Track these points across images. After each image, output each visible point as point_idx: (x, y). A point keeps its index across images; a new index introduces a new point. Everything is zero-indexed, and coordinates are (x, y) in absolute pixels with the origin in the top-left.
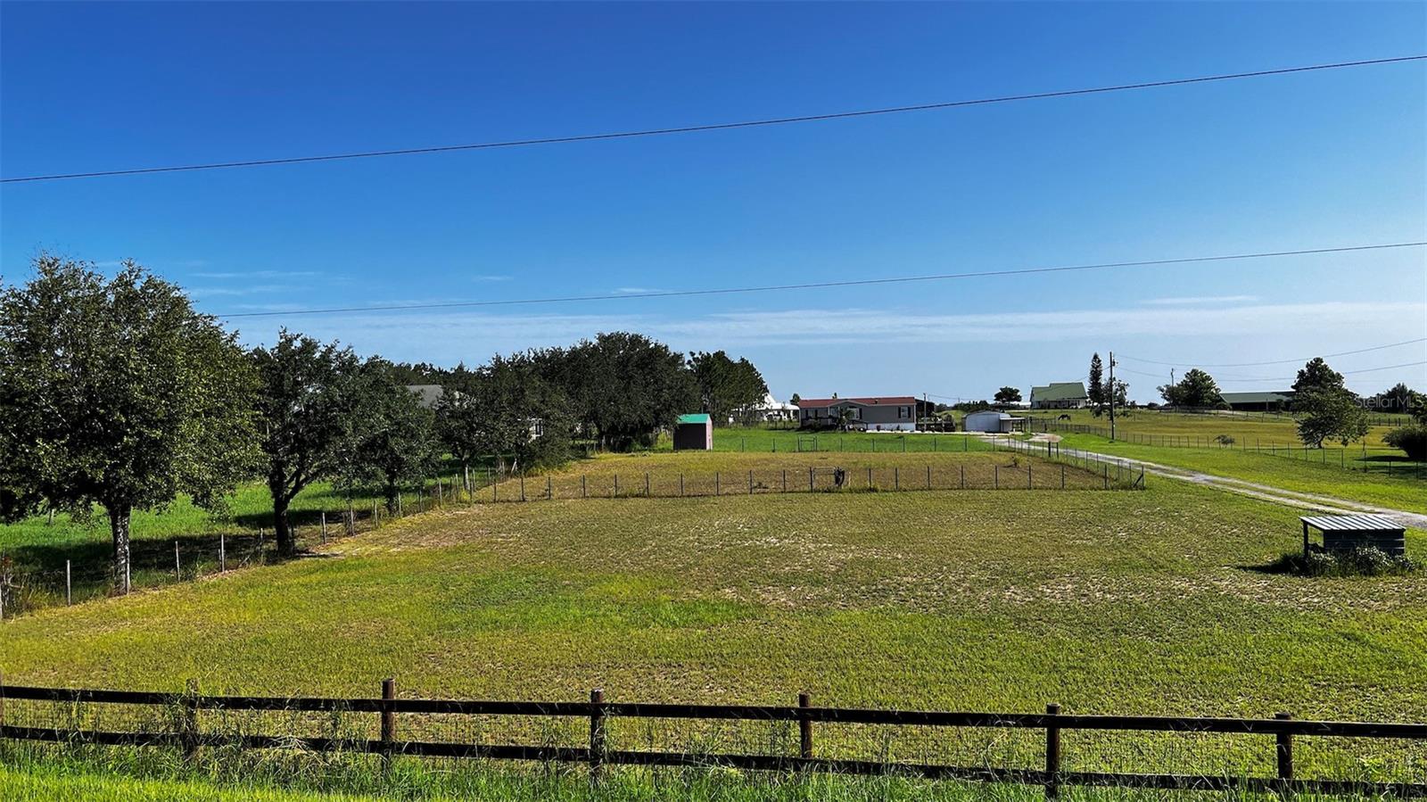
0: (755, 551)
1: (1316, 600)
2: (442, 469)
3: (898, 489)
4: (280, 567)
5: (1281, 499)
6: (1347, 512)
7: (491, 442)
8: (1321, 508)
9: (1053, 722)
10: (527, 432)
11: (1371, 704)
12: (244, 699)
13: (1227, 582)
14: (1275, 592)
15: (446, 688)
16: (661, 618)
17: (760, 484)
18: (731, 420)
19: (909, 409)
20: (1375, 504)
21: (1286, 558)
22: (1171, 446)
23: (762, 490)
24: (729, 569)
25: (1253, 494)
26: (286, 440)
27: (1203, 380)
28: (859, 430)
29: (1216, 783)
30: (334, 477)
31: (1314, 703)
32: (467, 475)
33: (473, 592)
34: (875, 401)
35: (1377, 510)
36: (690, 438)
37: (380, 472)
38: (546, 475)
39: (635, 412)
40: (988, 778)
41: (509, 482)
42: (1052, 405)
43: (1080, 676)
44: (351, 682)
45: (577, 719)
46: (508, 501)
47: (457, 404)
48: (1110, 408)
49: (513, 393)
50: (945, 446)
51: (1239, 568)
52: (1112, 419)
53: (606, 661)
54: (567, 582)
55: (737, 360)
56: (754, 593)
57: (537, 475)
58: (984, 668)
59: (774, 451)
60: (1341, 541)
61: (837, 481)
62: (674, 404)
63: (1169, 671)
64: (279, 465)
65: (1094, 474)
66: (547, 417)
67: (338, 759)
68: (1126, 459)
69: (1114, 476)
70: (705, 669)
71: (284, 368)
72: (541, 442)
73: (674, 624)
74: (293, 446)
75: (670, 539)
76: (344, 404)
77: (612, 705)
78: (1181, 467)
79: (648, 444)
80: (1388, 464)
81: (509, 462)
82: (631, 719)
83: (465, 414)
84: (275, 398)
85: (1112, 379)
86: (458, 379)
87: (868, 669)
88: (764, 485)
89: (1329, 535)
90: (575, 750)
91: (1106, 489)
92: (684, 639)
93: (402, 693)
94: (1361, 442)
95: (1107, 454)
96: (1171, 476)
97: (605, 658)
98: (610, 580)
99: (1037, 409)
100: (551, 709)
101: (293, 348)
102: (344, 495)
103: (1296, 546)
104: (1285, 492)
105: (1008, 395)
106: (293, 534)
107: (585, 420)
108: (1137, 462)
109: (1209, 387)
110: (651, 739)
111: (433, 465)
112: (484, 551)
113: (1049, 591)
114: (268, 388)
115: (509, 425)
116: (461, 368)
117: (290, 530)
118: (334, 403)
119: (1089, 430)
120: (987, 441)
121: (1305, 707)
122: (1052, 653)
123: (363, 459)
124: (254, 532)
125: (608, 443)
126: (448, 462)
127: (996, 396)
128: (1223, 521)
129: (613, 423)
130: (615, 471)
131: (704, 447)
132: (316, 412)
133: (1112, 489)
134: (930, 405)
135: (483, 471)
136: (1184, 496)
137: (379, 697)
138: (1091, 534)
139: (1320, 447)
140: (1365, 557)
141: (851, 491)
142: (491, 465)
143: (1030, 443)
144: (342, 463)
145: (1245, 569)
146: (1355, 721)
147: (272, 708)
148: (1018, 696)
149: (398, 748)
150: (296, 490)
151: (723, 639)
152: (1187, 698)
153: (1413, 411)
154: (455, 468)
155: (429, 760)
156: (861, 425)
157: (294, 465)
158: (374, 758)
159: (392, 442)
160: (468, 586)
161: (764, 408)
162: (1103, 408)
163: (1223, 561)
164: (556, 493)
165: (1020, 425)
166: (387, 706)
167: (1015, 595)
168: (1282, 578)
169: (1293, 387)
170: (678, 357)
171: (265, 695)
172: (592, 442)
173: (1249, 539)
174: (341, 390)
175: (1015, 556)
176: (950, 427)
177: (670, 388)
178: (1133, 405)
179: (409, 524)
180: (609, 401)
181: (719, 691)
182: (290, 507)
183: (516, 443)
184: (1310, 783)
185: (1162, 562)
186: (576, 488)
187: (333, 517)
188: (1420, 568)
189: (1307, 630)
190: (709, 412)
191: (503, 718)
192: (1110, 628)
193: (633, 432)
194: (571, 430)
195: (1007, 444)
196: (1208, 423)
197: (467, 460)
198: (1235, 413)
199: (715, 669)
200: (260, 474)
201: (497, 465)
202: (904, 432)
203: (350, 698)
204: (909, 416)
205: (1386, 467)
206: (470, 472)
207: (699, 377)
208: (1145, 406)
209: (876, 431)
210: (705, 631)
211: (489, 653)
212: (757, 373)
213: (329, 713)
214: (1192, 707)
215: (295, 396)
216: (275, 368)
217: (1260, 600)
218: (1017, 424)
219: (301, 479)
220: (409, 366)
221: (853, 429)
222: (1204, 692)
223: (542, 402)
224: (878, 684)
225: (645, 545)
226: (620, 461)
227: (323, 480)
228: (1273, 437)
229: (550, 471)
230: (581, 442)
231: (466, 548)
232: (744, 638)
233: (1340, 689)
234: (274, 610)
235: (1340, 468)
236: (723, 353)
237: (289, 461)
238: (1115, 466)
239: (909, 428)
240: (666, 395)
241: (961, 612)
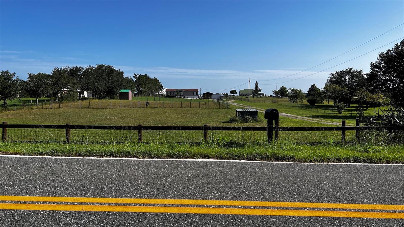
19: (196, 92)
27: (285, 89)
34: (187, 90)
36: (123, 96)
38: (68, 103)
42: (245, 95)
61: (146, 105)
99: (241, 96)
105: (233, 92)
109: (286, 91)
131: (128, 99)
156: (183, 97)
169: (308, 92)
178: (266, 96)
190: (130, 89)
208: (269, 96)
209: (187, 98)
221: (180, 97)
239: (196, 98)
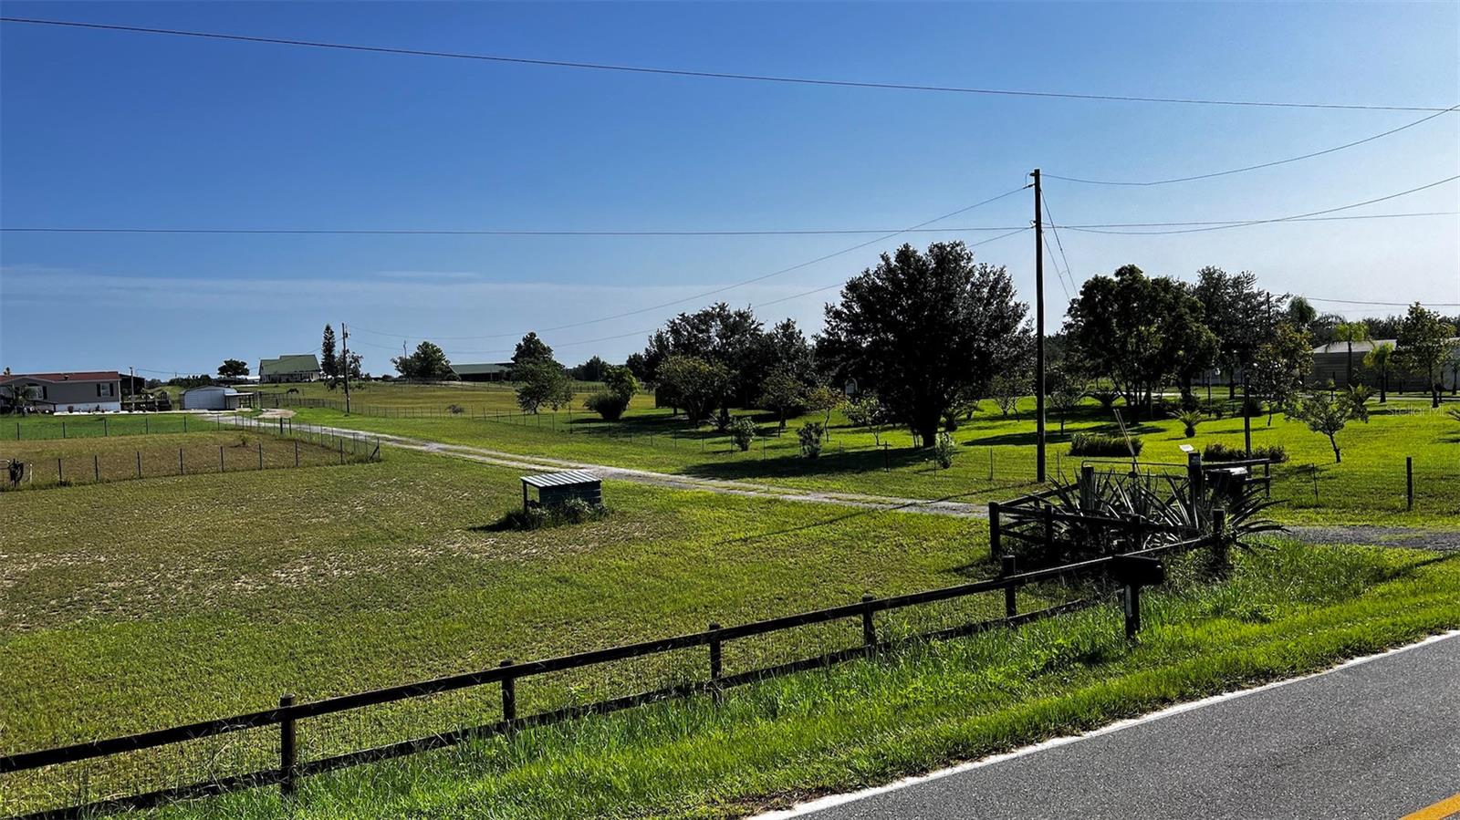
1: (534, 551)
3: (99, 481)
5: (505, 462)
6: (557, 469)
8: (537, 467)
9: (287, 715)
11: (578, 636)
13: (459, 544)
14: (501, 548)
19: (111, 385)
20: (580, 461)
21: (509, 516)
22: (406, 417)
25: (480, 459)
27: (434, 353)
28: (44, 412)
29: (450, 738)
31: (534, 644)
34: (66, 377)
35: (581, 466)
40: (215, 791)
42: (283, 379)
43: (318, 660)
48: (344, 381)
50: (159, 427)
51: (470, 529)
52: (346, 392)
58: (210, 670)
60: (555, 496)
61: (13, 476)
63: (407, 638)
65: (329, 448)
68: (361, 432)
69: (350, 449)
78: (415, 437)
80: (587, 425)
85: (345, 352)
87: (62, 697)
89: (544, 491)
91: (343, 463)
94: (568, 407)
95: (343, 428)
96: (406, 447)
99: (267, 383)
103: (518, 504)
104: (508, 455)
105: (233, 369)
108: (373, 434)
109: (439, 360)
113: (283, 575)
119: (324, 403)
120: (210, 419)
121: (526, 650)
122: (288, 641)
127: (220, 369)
128: (456, 486)
133: (349, 462)
134: (139, 382)
136: (419, 465)
138: (327, 511)
139: (536, 413)
140: (572, 508)
141: (33, 487)
143: (259, 420)
145: (474, 529)
146: (566, 655)
148: (251, 693)
152: (424, 662)
153: (605, 380)
156: (45, 407)
162: (337, 381)
163: (456, 525)
165: (247, 401)
167: (246, 585)
168: (506, 534)
169: (512, 359)
173: (478, 501)
175: (245, 543)
176: (164, 405)
178: (368, 378)
184: (531, 719)
185: (399, 531)
188: (613, 512)
189: (527, 580)
192: (349, 605)
195: (234, 422)
196: (439, 393)
198: (464, 383)
202: (106, 413)
204: (112, 394)
205: (586, 428)
208: (379, 378)
209: (68, 413)
214: (429, 669)
217: (488, 557)
218: (245, 400)
221: (35, 412)
222: (440, 652)
224: (75, 714)
228: (497, 405)
233: (554, 628)
235: (551, 431)
238: (350, 440)
239: (112, 409)
241: (183, 612)
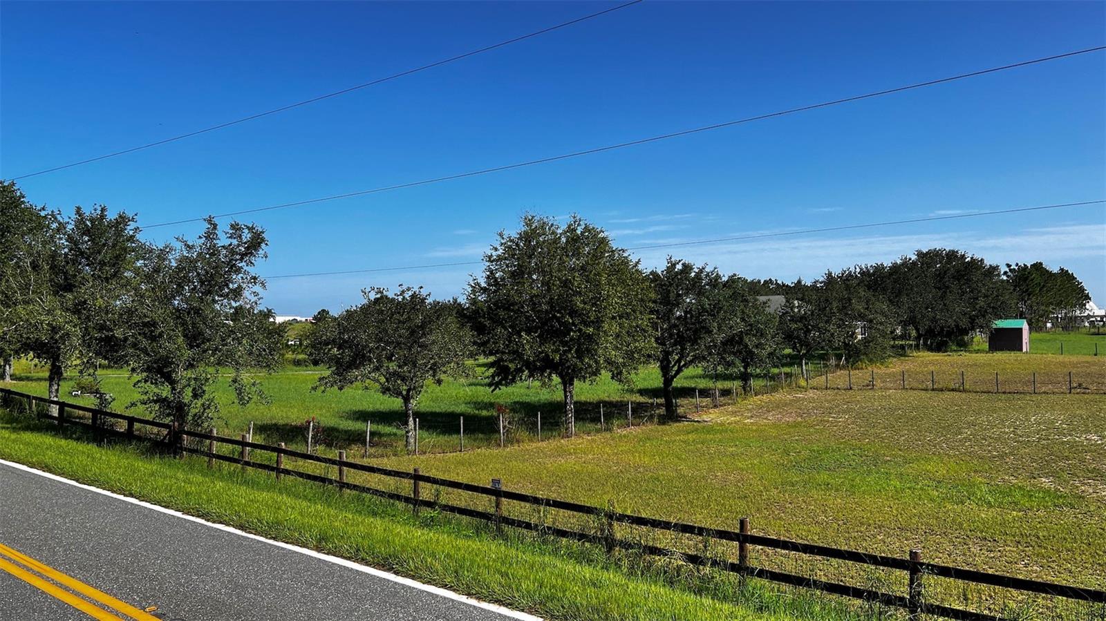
0: (1072, 445)
2: (784, 361)
4: (668, 427)
7: (824, 341)
10: (854, 333)
12: (644, 518)
15: (787, 531)
16: (976, 498)
17: (1080, 385)
18: (1049, 325)
23: (1083, 391)
24: (1046, 461)
26: (671, 336)
30: (705, 364)
32: (804, 366)
33: (809, 459)
36: (1007, 341)
37: (737, 362)
38: (870, 369)
39: (951, 318)
41: (838, 373)
44: (717, 517)
45: (897, 572)
46: (838, 388)
47: (796, 310)
49: (842, 301)
53: (924, 527)
54: (888, 458)
55: (1055, 270)
56: (1073, 484)
57: (862, 369)
59: (1096, 355)
62: (990, 310)
64: (667, 354)
66: (871, 321)
67: (707, 572)
70: (1020, 546)
71: (671, 285)
72: (866, 342)
73: (990, 505)
74: (676, 340)
75: (985, 429)
76: (712, 311)
77: (929, 565)
79: (963, 345)
81: (839, 357)
82: (948, 580)
83: (802, 318)
84: (664, 306)
86: (797, 291)
88: (1084, 385)
90: (896, 597)
92: (999, 518)
93: (755, 530)
97: (922, 525)
98: (927, 460)
100: (874, 560)
101: (676, 270)
102: (711, 377)
106: (676, 403)
107: (905, 324)
110: (966, 599)
111: (778, 358)
112: (818, 427)
114: (659, 299)
115: (839, 328)
116: (799, 282)
117: (674, 401)
118: (704, 310)
123: (724, 351)
124: (650, 401)
125: (925, 344)
126: (789, 356)
129: (930, 327)
130: (932, 368)
131: (1021, 349)
132: (692, 316)
135: (817, 364)
137: (737, 531)
142: (824, 359)
144: (710, 354)
147: (662, 528)
149: (751, 572)
150: (678, 372)
151: (1040, 523)
154: (795, 360)
155: (775, 584)
157: (677, 354)
158: (734, 577)
159: (746, 340)
160: (805, 453)
161: (1086, 314)
164: (878, 383)
166: (744, 539)
170: (994, 269)
171: (657, 517)
172: (911, 342)
174: (709, 300)
177: (986, 296)
179: (759, 402)
180: (927, 308)
181: (1035, 568)
182: (674, 384)
183: (844, 342)
186: (897, 381)
187: (704, 393)
190: (1025, 318)
191: (834, 561)
193: (949, 334)
194: (892, 332)
197: (804, 354)
199: (1031, 548)
200: (654, 360)
201: (828, 360)
203: (716, 528)
206: (806, 364)
207: (1015, 286)
210: (1020, 514)
211: (822, 508)
212: (1078, 281)
213: (701, 538)
215: (677, 305)
216: (665, 285)
219: (682, 364)
220: (759, 281)
223: (867, 309)
225: (961, 433)
226: (937, 360)
227: (697, 366)
229: (874, 365)
230: (900, 343)
231: (804, 424)
232: (1061, 524)
234: (663, 457)
236: (1041, 264)
237: (673, 352)
240: (981, 302)
